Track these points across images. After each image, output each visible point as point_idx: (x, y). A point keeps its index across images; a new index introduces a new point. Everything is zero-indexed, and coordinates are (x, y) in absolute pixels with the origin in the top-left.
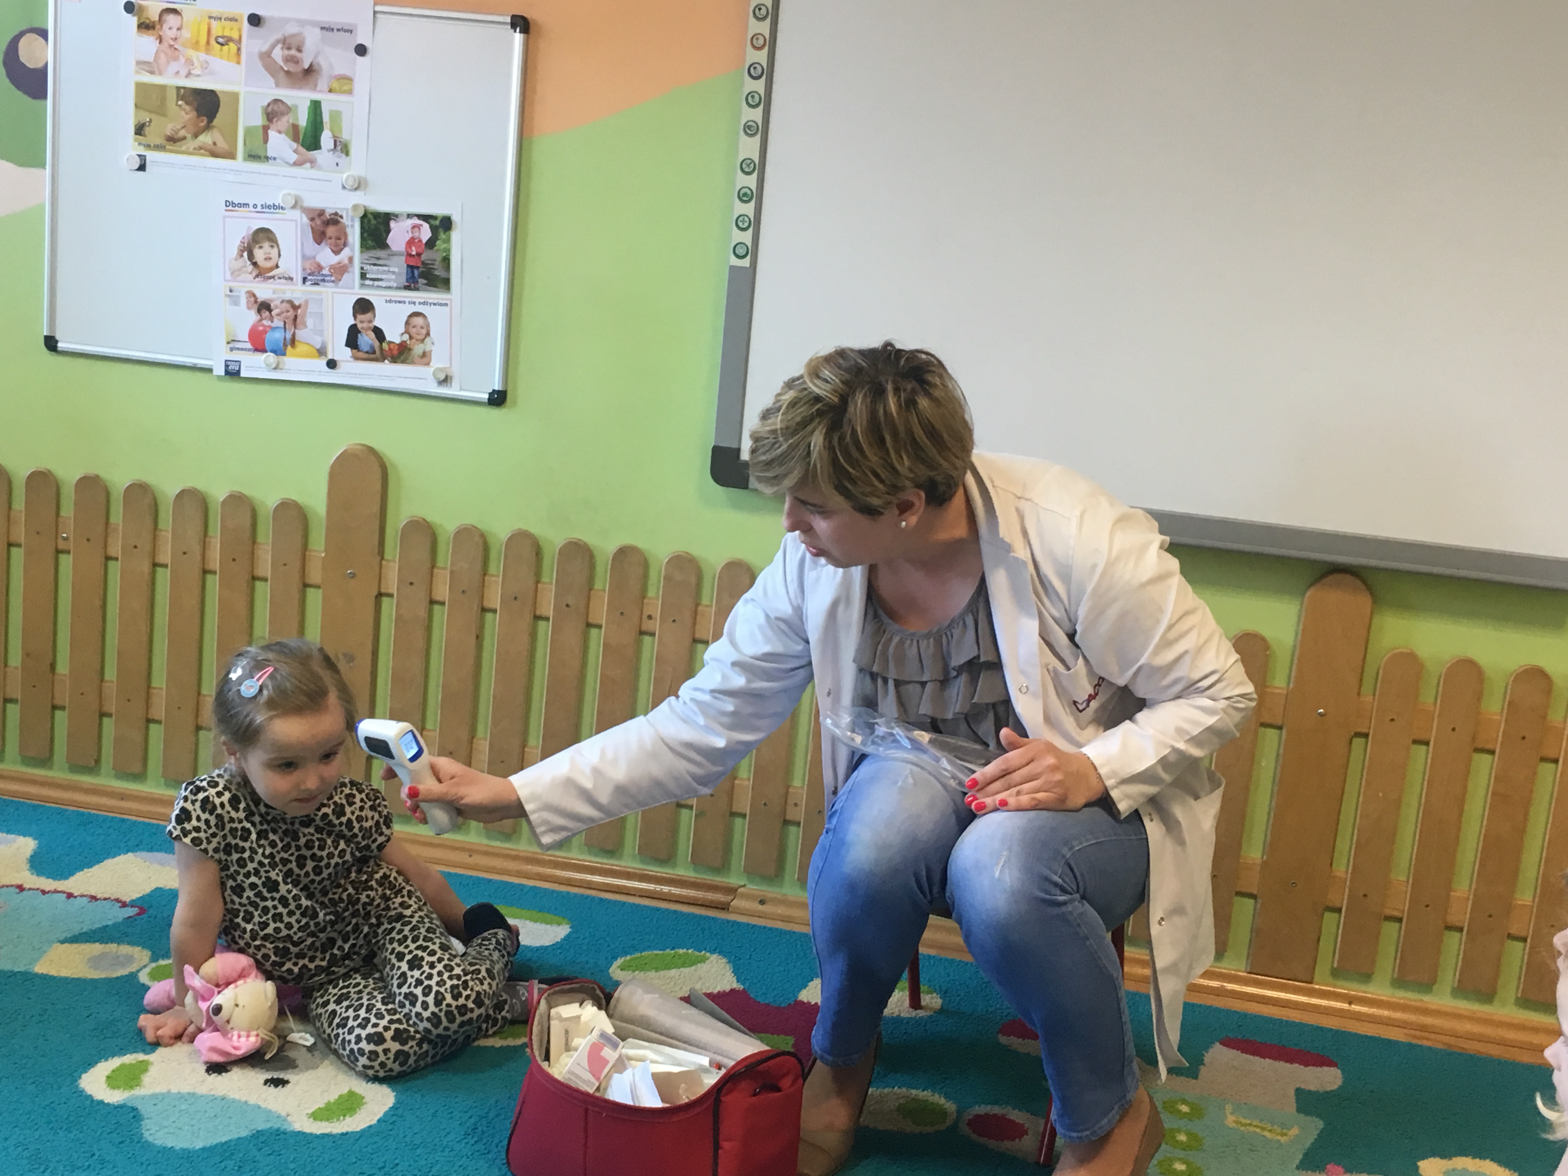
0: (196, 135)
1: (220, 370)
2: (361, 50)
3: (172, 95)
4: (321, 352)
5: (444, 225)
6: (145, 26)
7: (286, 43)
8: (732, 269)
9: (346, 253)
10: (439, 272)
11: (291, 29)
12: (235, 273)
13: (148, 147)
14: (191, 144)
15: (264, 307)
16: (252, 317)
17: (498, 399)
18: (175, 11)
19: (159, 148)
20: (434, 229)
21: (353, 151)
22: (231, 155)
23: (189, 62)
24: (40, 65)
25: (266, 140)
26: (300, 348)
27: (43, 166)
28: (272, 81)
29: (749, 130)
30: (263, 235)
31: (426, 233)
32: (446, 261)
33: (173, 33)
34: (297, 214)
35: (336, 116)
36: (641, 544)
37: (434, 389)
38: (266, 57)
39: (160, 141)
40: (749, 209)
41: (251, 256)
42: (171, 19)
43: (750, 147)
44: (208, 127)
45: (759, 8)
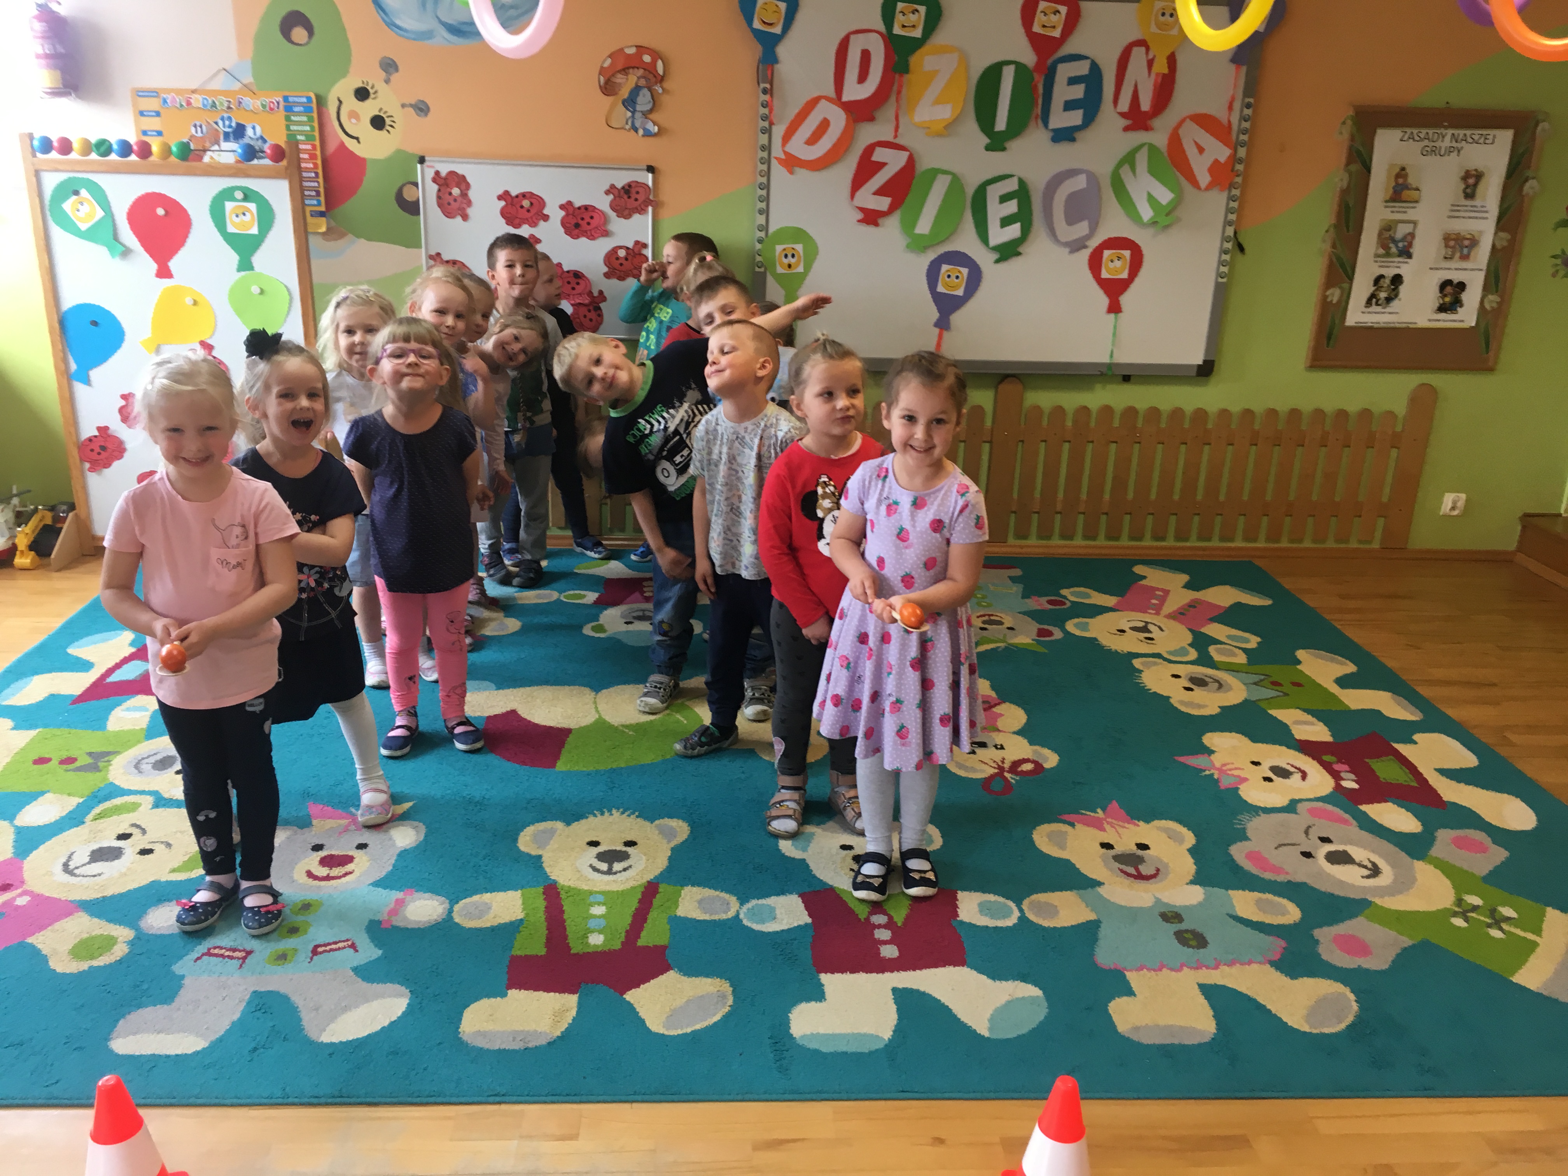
8: (756, 273)
24: (414, 199)
27: (420, 247)
29: (761, 212)
40: (762, 246)
43: (761, 220)
45: (762, 158)
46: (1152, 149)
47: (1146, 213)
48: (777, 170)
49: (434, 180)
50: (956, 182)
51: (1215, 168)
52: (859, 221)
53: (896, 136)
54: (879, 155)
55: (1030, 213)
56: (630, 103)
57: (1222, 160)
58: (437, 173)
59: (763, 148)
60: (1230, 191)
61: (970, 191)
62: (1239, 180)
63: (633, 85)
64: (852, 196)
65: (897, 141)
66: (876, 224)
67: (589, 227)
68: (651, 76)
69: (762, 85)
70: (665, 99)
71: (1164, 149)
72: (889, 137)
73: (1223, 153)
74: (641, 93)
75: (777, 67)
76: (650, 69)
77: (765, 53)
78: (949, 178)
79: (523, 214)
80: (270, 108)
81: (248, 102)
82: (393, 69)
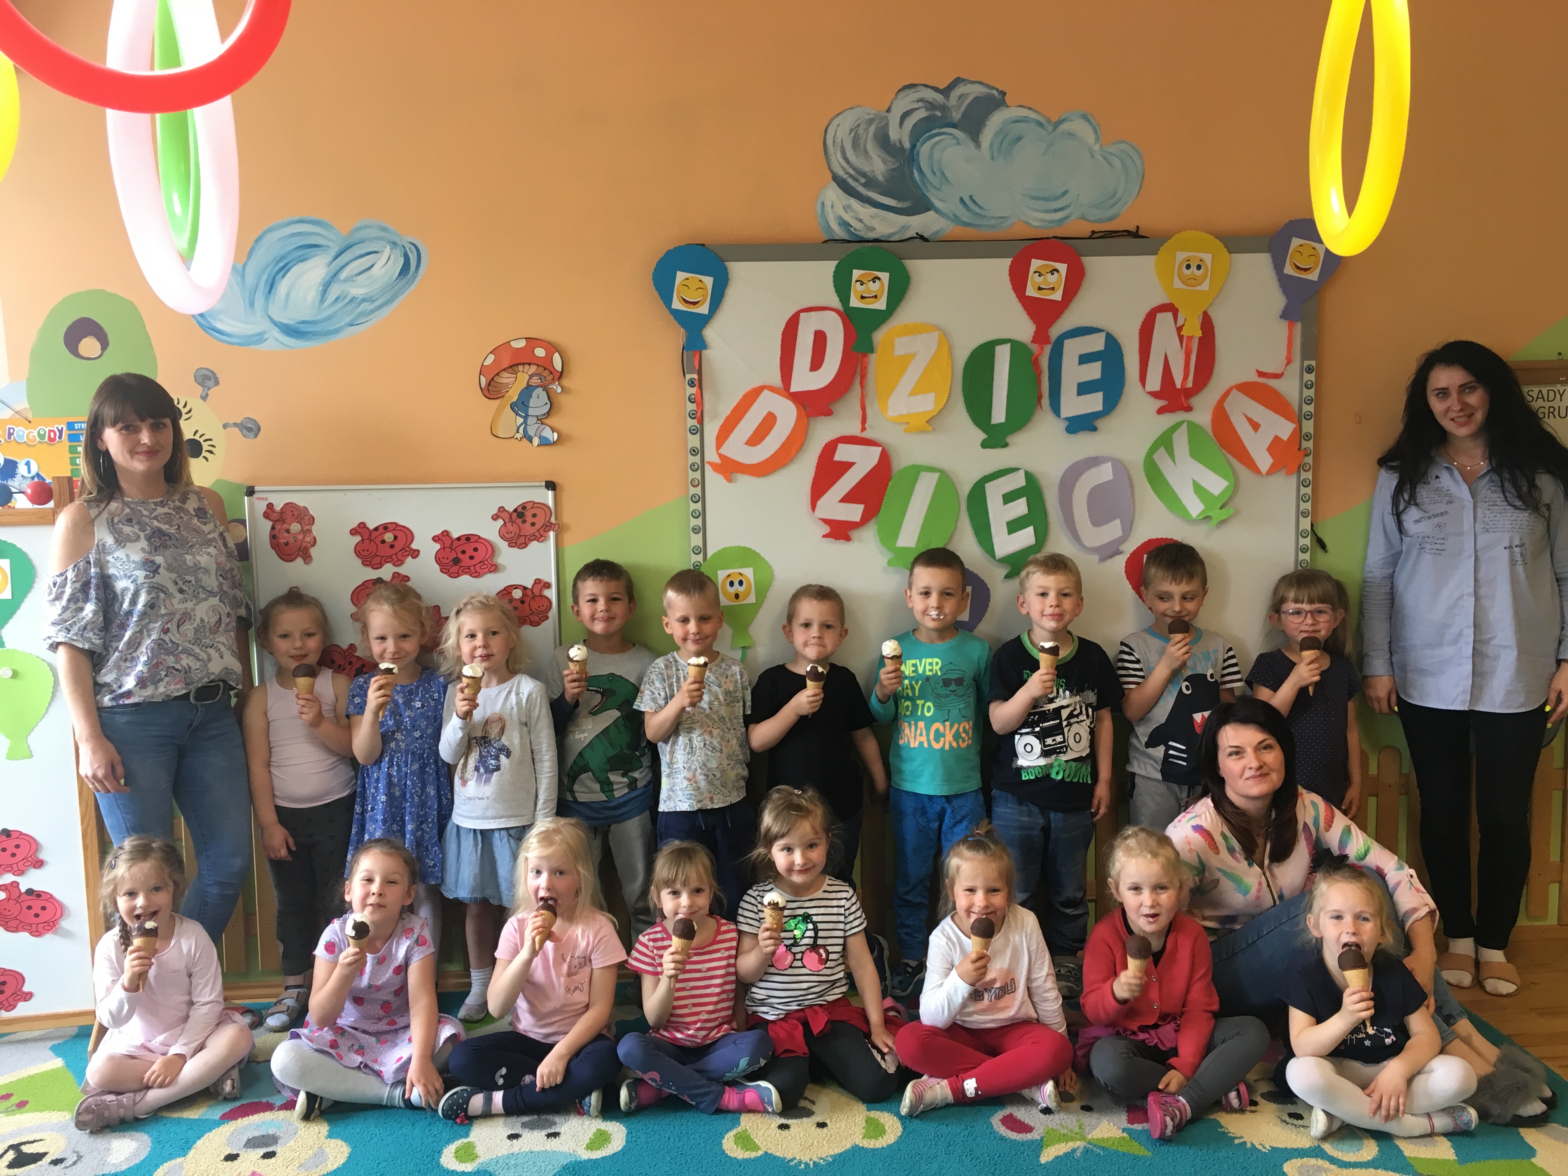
29: (695, 530)
43: (696, 540)
45: (693, 464)
46: (1194, 429)
47: (1195, 507)
48: (713, 479)
49: (266, 515)
50: (946, 481)
51: (1276, 446)
52: (824, 536)
53: (863, 429)
54: (843, 453)
55: (1045, 514)
56: (521, 406)
57: (1285, 437)
58: (270, 506)
59: (694, 452)
60: (1299, 472)
61: (965, 490)
62: (1309, 460)
63: (525, 385)
64: (813, 507)
65: (866, 435)
66: (848, 539)
67: (473, 562)
68: (546, 373)
69: (688, 377)
70: (565, 401)
71: (1209, 428)
72: (854, 429)
73: (1285, 429)
74: (535, 394)
75: (705, 353)
76: (546, 365)
77: (689, 339)
78: (936, 476)
79: (385, 551)
80: (50, 439)
81: (21, 432)
82: (212, 382)
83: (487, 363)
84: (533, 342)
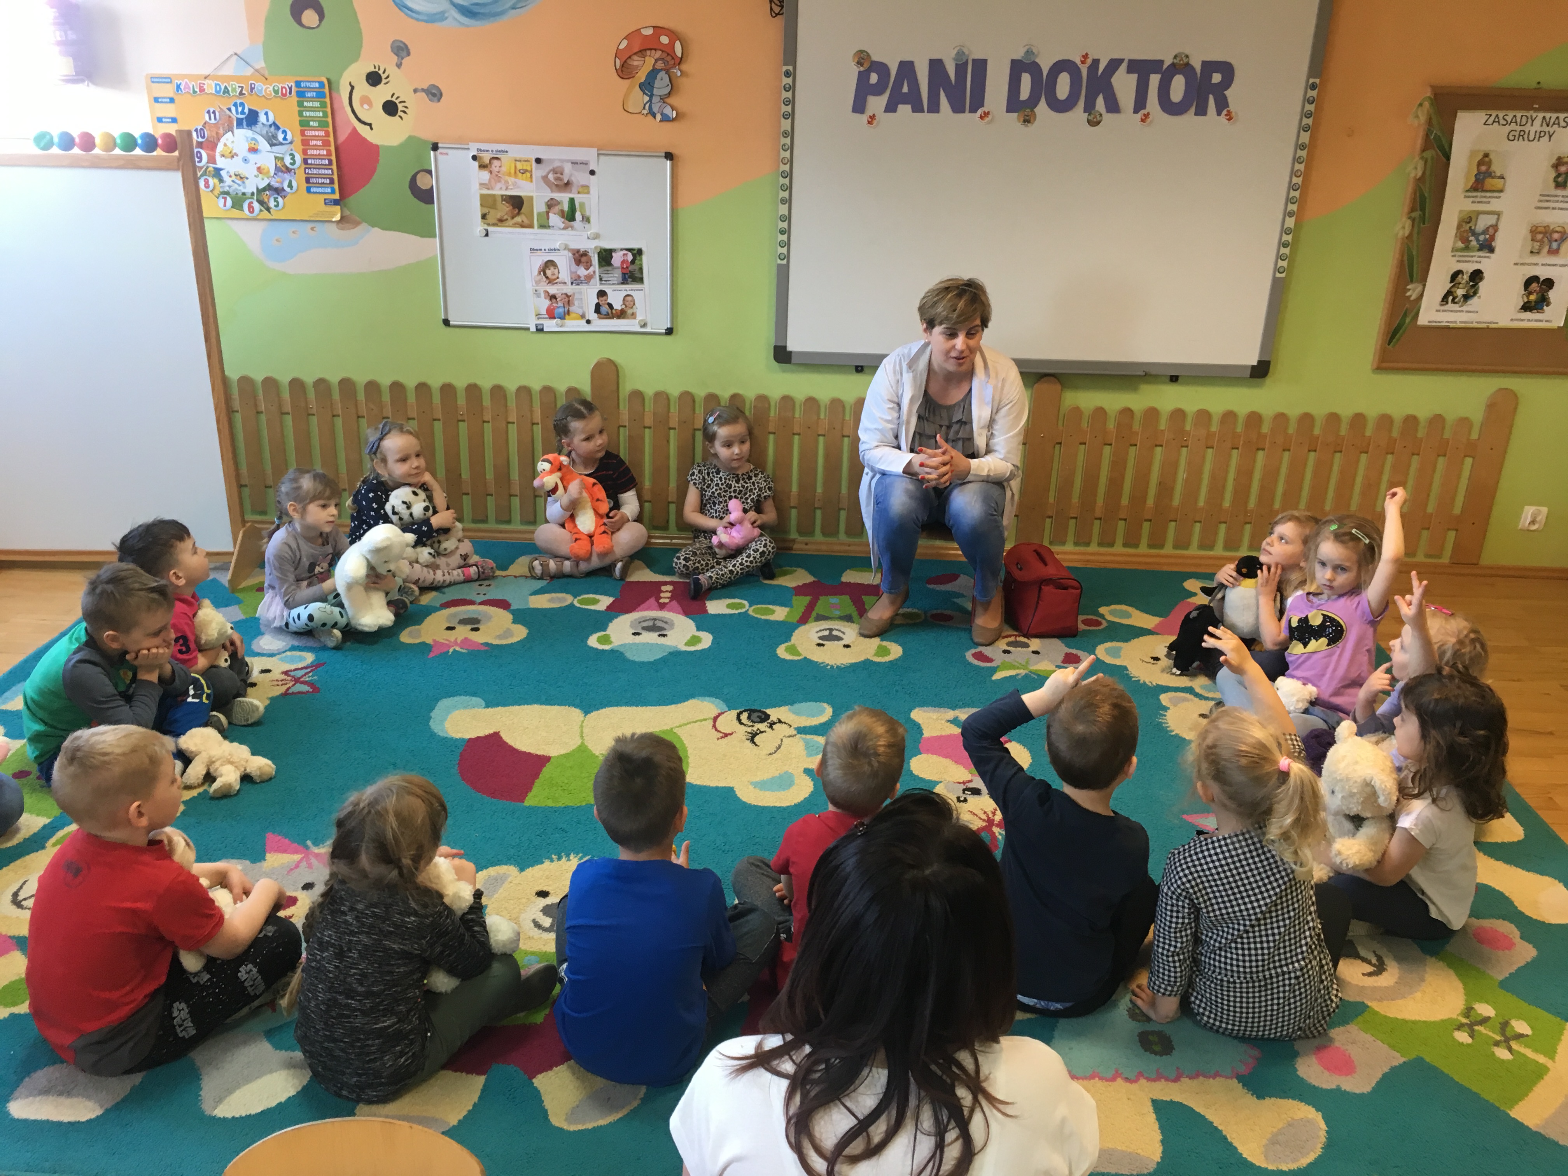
0: (513, 218)
1: (533, 329)
2: (592, 173)
3: (500, 199)
4: (583, 316)
5: (638, 253)
6: (482, 166)
7: (554, 171)
8: (779, 265)
9: (591, 270)
10: (638, 275)
11: (557, 164)
12: (538, 283)
13: (489, 225)
14: (511, 222)
15: (553, 297)
16: (547, 302)
17: (669, 332)
18: (497, 158)
19: (494, 225)
20: (634, 255)
21: (592, 220)
22: (531, 226)
23: (507, 182)
24: (429, 187)
25: (548, 218)
26: (572, 315)
27: (435, 236)
28: (549, 190)
29: (783, 201)
30: (550, 264)
31: (630, 257)
32: (641, 269)
33: (497, 169)
34: (566, 252)
35: (582, 205)
36: (741, 392)
37: (638, 329)
38: (545, 178)
39: (495, 221)
40: (784, 237)
41: (545, 274)
42: (495, 162)
43: (783, 210)
44: (518, 214)
45: (784, 145)
56: (647, 86)
59: (785, 134)
62: (1302, 167)
63: (651, 68)
68: (669, 58)
69: (785, 68)
70: (684, 82)
74: (659, 77)
76: (668, 51)
80: (284, 95)
81: (259, 86)
82: (405, 53)
83: (622, 47)
84: (659, 30)
